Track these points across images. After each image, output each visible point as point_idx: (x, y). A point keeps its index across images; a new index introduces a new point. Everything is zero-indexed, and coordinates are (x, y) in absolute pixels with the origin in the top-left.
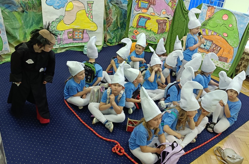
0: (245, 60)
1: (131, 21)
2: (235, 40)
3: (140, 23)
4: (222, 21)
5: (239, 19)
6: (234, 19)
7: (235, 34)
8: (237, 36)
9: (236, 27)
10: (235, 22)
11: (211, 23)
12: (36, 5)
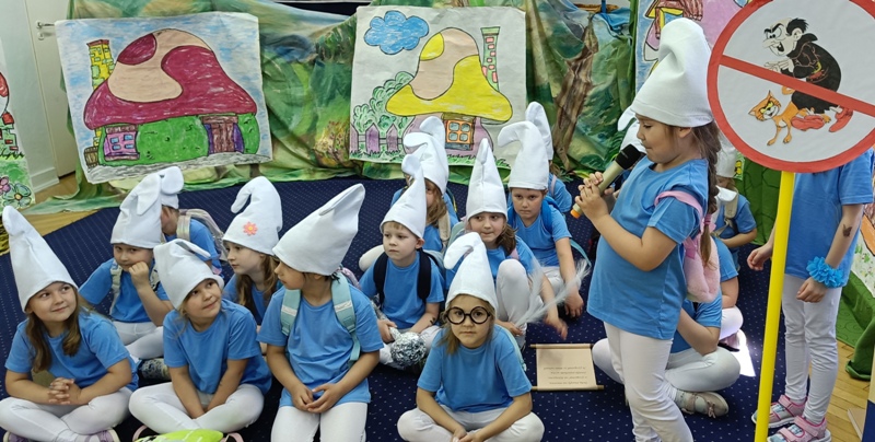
12: (345, 46)
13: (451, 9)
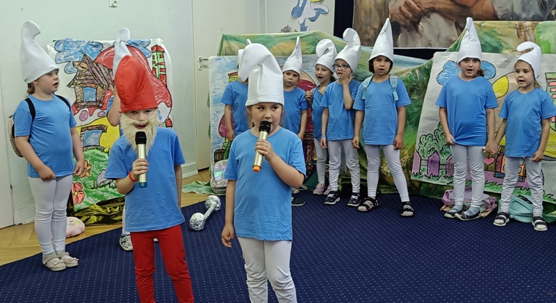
12: (420, 85)
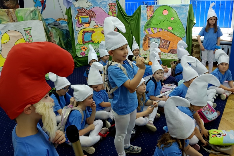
0: (194, 46)
1: (76, 38)
2: (181, 30)
3: (86, 39)
4: (164, 17)
5: (178, 11)
6: (174, 12)
7: (179, 25)
8: (182, 26)
9: (178, 19)
10: (176, 14)
11: (154, 21)
13: (10, 23)
